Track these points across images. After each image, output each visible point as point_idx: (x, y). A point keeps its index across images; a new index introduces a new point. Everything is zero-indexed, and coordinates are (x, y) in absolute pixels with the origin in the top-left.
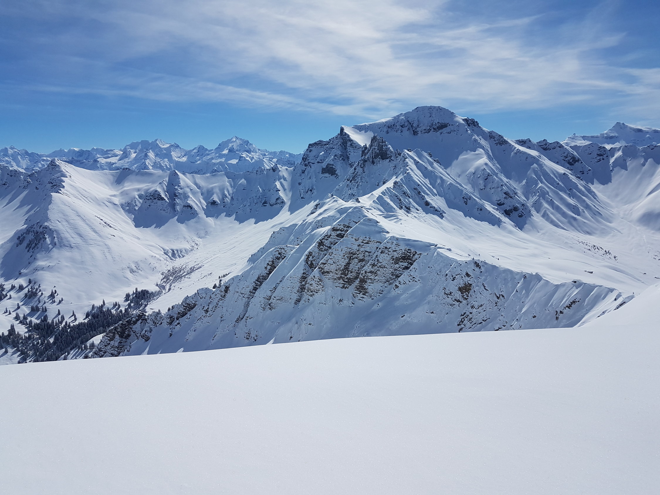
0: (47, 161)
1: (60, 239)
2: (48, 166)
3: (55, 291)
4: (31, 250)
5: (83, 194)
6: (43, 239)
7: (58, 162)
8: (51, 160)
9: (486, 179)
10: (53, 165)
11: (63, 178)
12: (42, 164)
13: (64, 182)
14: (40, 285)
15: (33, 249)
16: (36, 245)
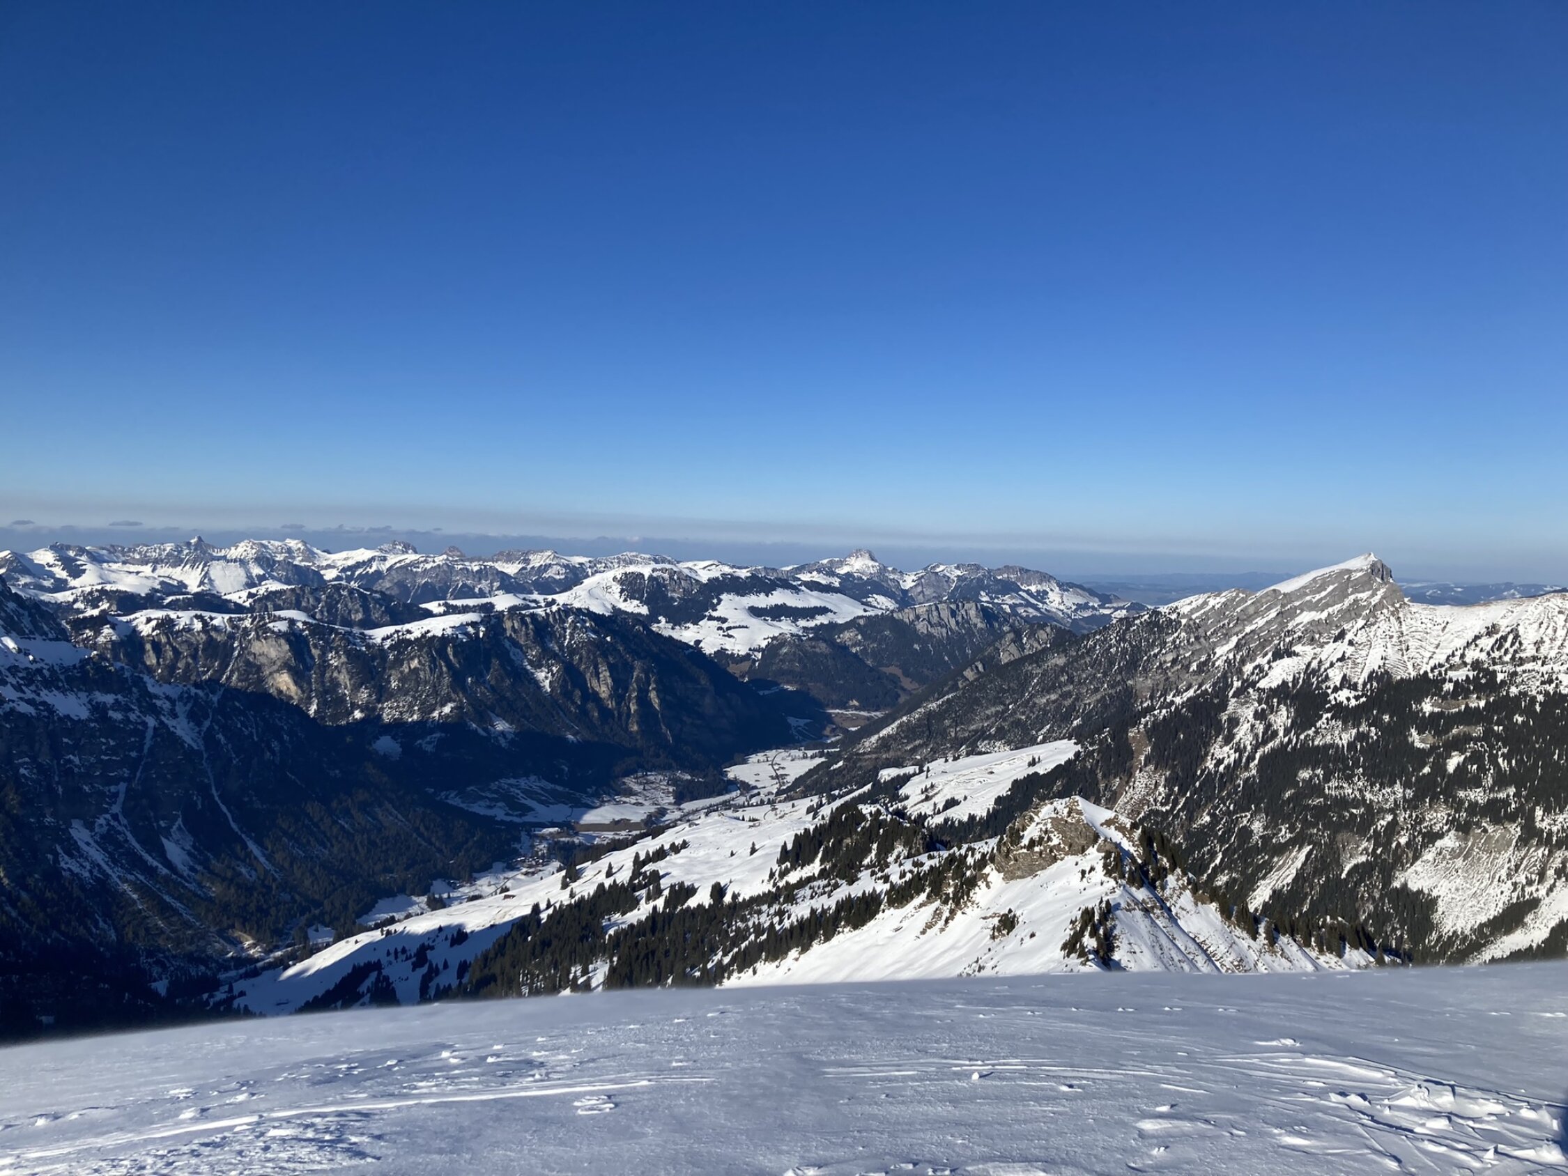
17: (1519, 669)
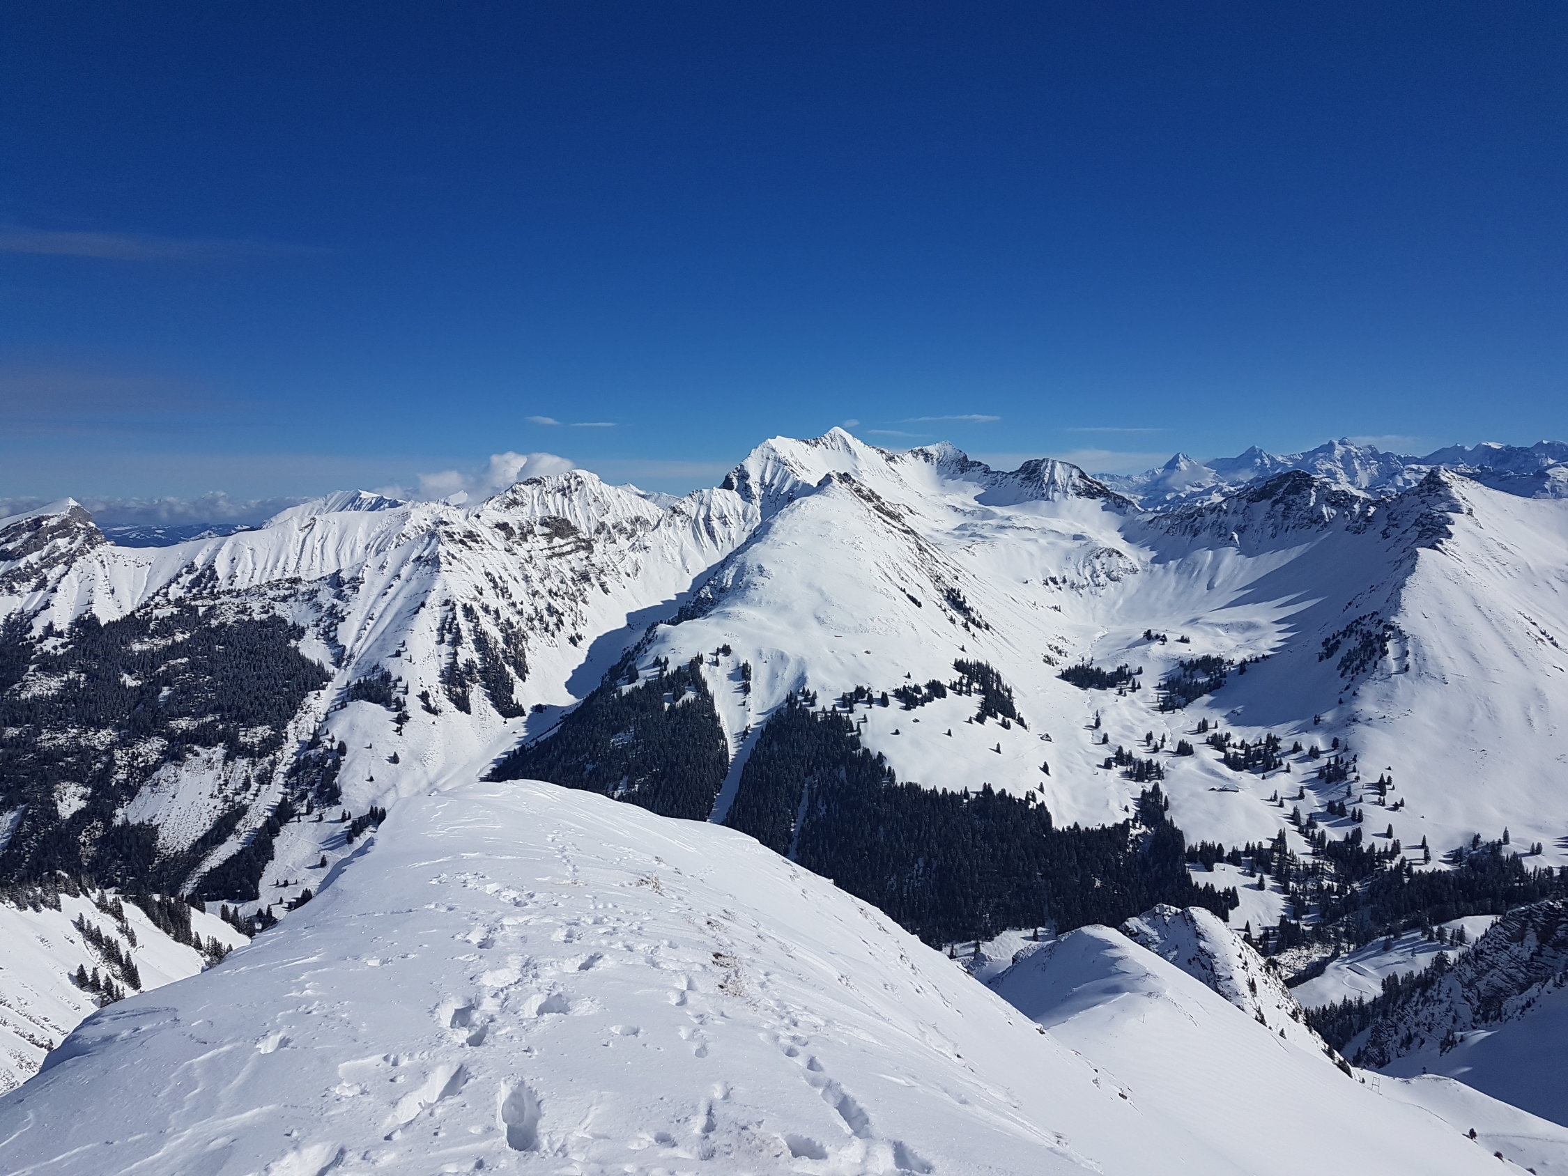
0: (1418, 472)
1: (1422, 658)
2: (1420, 485)
3: (1389, 778)
4: (1349, 674)
5: (1495, 554)
6: (1378, 653)
7: (1444, 477)
8: (1429, 471)
10: (1433, 485)
11: (1451, 515)
12: (1404, 480)
13: (1453, 524)
14: (1356, 756)
15: (1353, 672)
16: (1363, 662)
17: (217, 602)
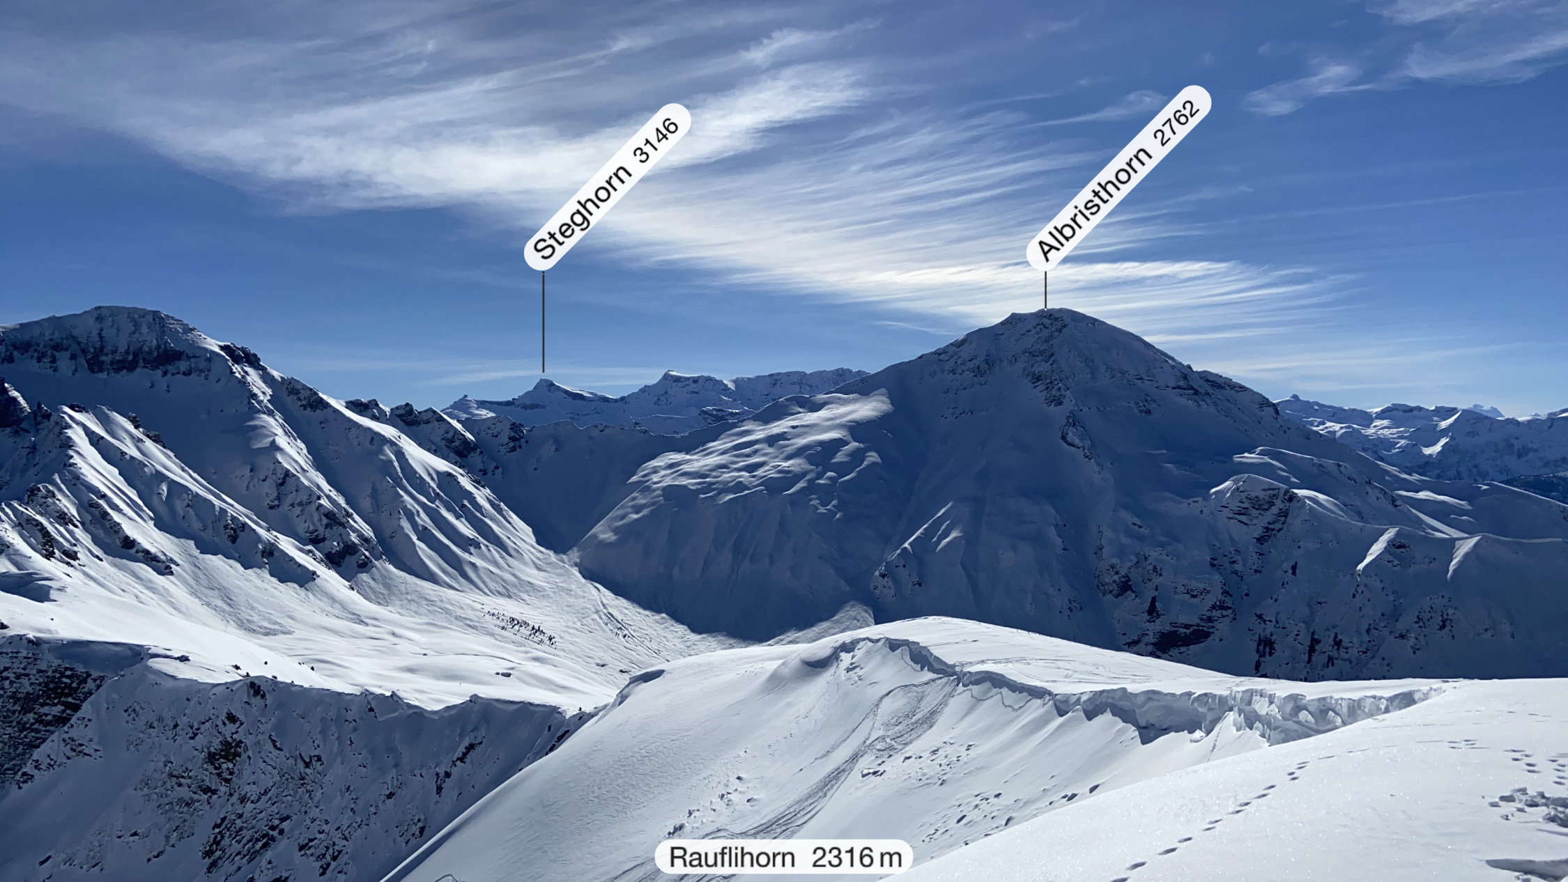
9: (282, 484)
